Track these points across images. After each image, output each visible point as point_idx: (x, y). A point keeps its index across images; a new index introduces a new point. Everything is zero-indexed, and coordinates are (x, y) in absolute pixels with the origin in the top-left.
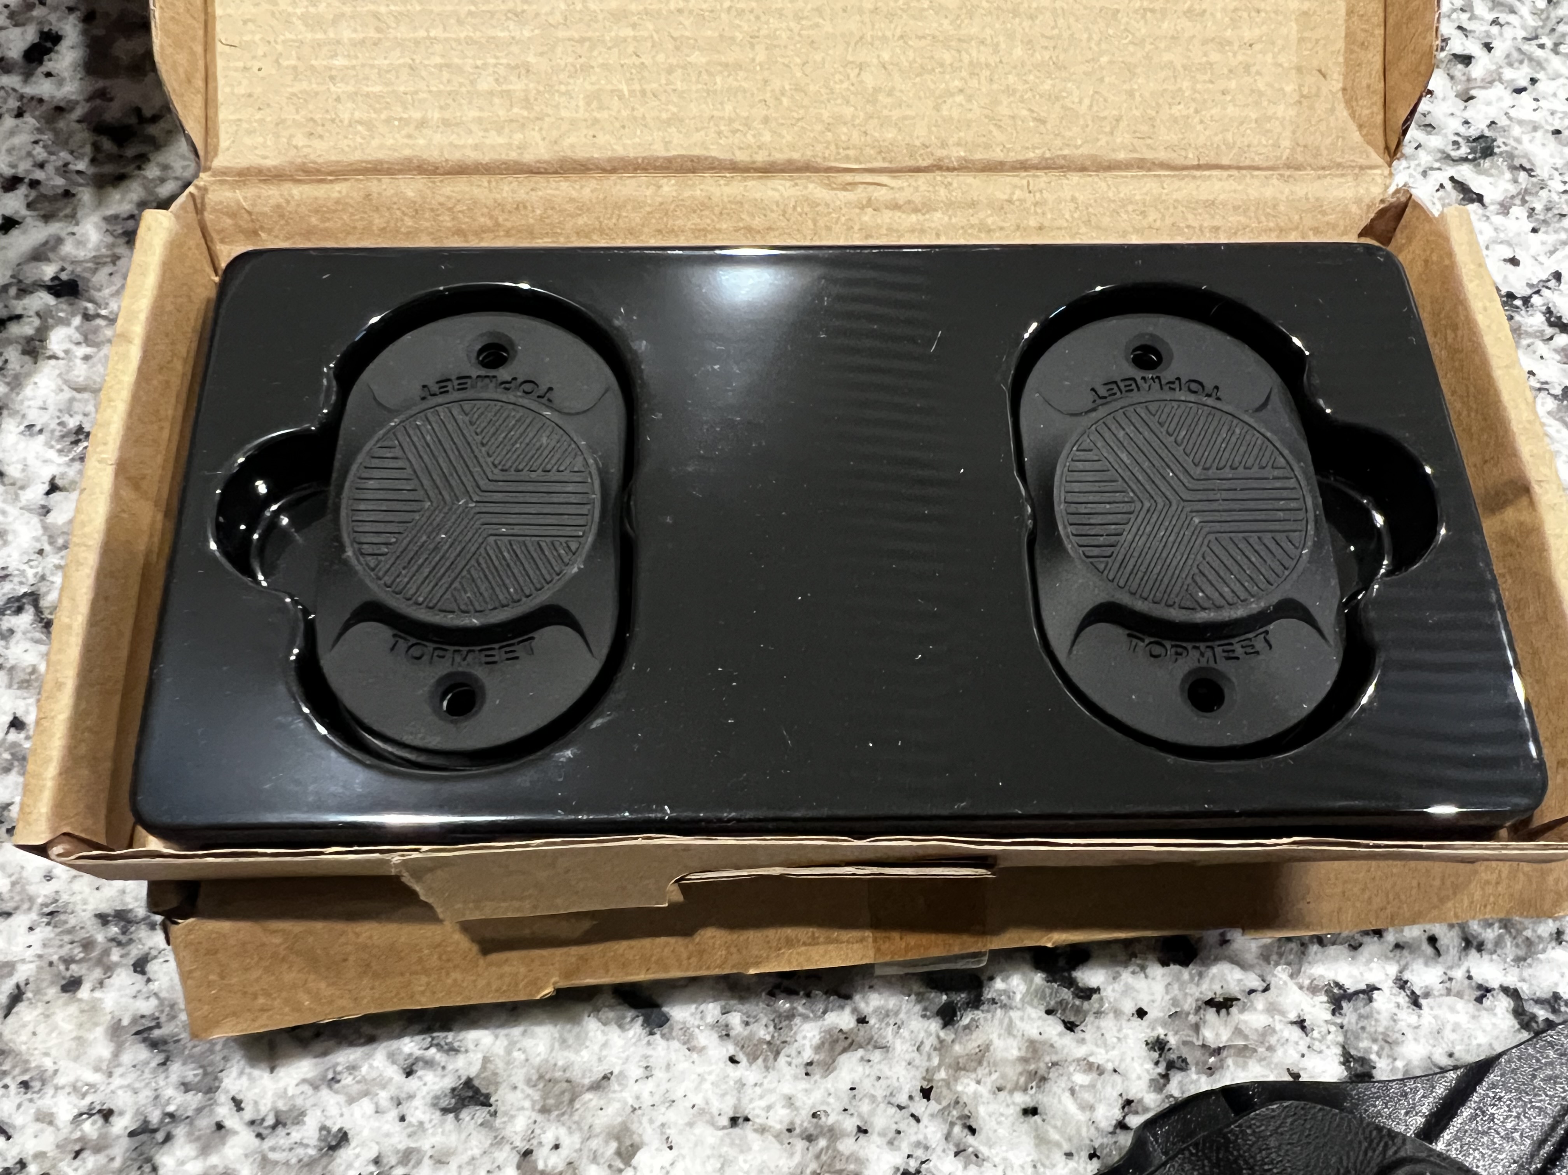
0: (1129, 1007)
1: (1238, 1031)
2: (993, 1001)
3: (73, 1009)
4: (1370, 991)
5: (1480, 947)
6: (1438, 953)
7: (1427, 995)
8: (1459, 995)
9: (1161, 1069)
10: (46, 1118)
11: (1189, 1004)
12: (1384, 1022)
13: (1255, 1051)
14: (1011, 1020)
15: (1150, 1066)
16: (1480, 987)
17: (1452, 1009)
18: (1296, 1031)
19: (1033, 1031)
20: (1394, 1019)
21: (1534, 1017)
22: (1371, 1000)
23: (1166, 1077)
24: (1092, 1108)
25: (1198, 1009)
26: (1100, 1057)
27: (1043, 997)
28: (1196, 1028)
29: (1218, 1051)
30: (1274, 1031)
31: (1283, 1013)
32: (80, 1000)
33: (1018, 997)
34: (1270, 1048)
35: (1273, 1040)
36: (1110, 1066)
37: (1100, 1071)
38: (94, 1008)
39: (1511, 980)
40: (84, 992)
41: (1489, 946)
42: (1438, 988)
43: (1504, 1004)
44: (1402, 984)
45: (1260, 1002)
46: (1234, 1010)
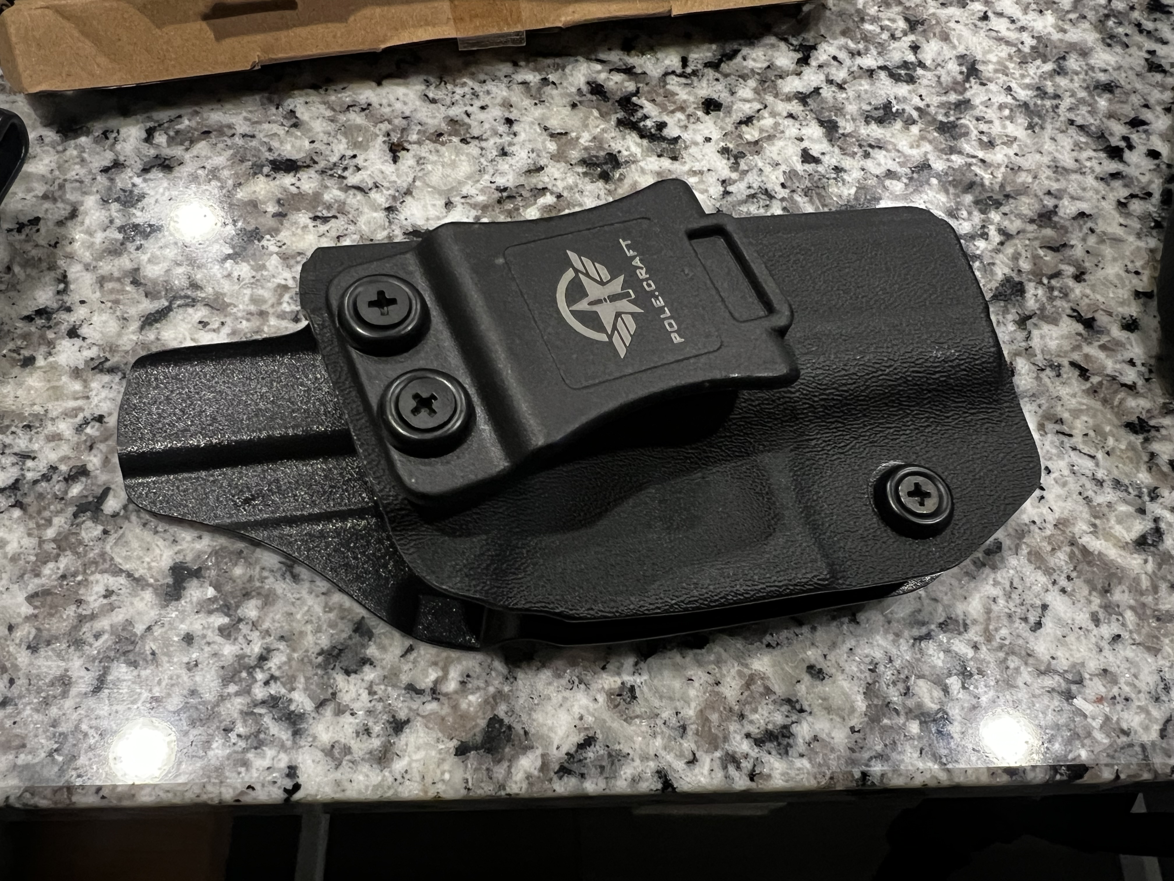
0: (700, 139)
1: (761, 130)
2: (627, 162)
3: (38, 374)
4: (817, 91)
5: (859, 54)
6: (841, 63)
7: (845, 82)
8: (860, 77)
9: (732, 160)
10: (55, 438)
11: (730, 128)
12: (831, 101)
13: (775, 136)
14: (641, 168)
15: (725, 161)
16: (868, 71)
17: (861, 85)
18: (790, 121)
19: (656, 168)
20: (834, 98)
21: (900, 74)
22: (820, 94)
23: (737, 163)
24: (707, 191)
25: (736, 128)
26: (697, 167)
27: (653, 150)
28: (740, 137)
29: (756, 143)
30: (779, 124)
31: (779, 115)
32: (39, 368)
33: (639, 155)
34: (783, 132)
35: (781, 128)
36: (705, 169)
37: (701, 173)
38: (54, 368)
39: (881, 63)
40: (40, 362)
41: (862, 51)
42: (849, 79)
43: (883, 75)
44: (830, 82)
45: (765, 113)
46: (755, 122)
